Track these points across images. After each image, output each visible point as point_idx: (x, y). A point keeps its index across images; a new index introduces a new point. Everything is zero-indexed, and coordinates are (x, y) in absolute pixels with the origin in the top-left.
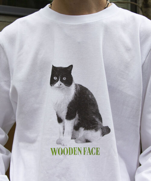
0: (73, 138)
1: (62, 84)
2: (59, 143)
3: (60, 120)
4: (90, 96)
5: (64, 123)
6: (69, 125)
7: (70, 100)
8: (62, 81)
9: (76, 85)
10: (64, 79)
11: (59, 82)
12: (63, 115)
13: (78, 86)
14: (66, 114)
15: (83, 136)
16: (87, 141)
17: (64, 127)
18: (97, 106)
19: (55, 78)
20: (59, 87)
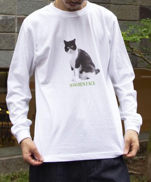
0: (80, 77)
1: (71, 50)
2: (73, 81)
3: (72, 69)
4: (86, 55)
5: (74, 70)
6: (77, 71)
7: (77, 58)
8: (71, 48)
9: (78, 49)
10: (72, 47)
11: (70, 49)
12: (74, 66)
13: (80, 50)
14: (75, 65)
15: (85, 76)
16: (88, 78)
17: (75, 72)
18: (91, 60)
19: (68, 48)
20: (70, 52)
